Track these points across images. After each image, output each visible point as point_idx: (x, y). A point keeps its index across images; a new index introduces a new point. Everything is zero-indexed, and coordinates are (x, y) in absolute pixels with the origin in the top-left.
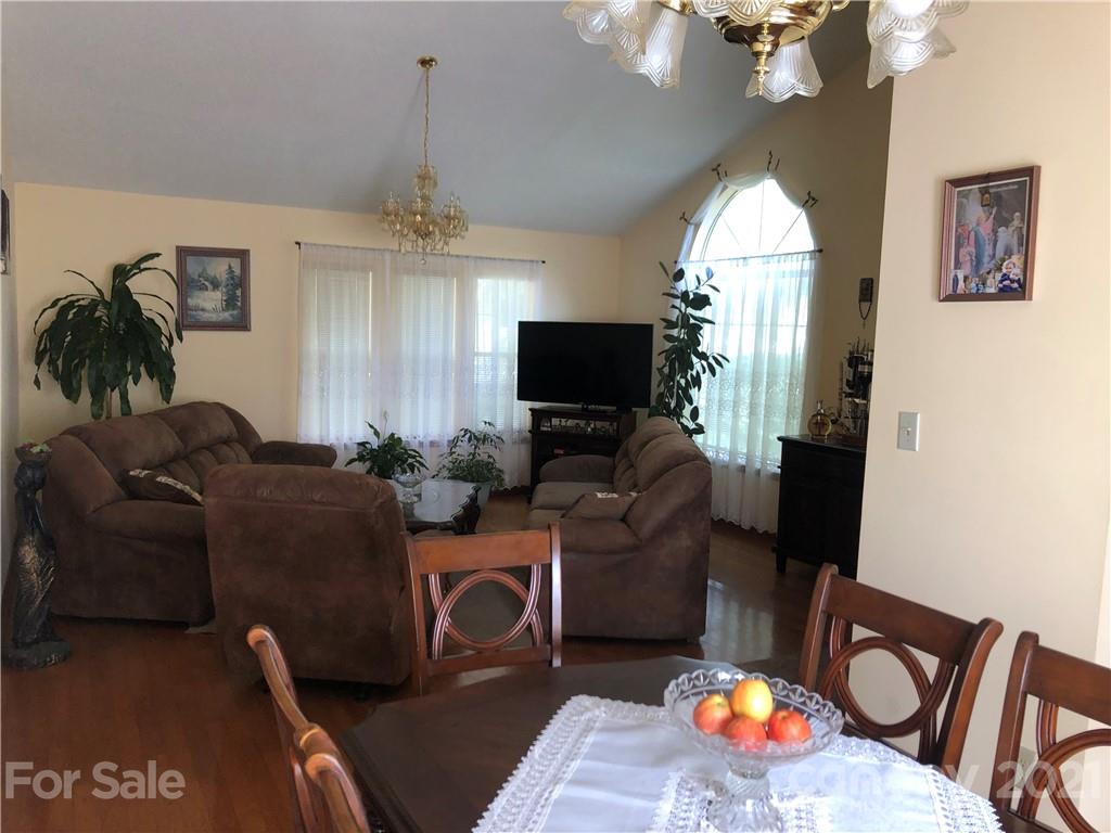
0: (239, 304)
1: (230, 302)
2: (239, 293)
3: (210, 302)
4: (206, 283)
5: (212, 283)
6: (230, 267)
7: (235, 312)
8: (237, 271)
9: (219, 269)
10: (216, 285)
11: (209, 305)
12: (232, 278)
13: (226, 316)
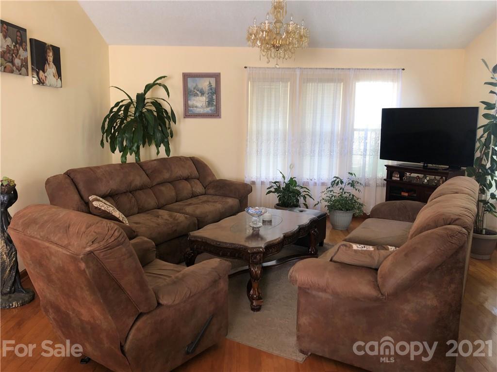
0: (215, 103)
1: (210, 103)
2: (214, 97)
3: (200, 103)
4: (198, 92)
5: (201, 92)
6: (210, 83)
7: (213, 108)
8: (214, 85)
9: (204, 84)
10: (203, 94)
11: (199, 105)
12: (211, 89)
13: (208, 110)
